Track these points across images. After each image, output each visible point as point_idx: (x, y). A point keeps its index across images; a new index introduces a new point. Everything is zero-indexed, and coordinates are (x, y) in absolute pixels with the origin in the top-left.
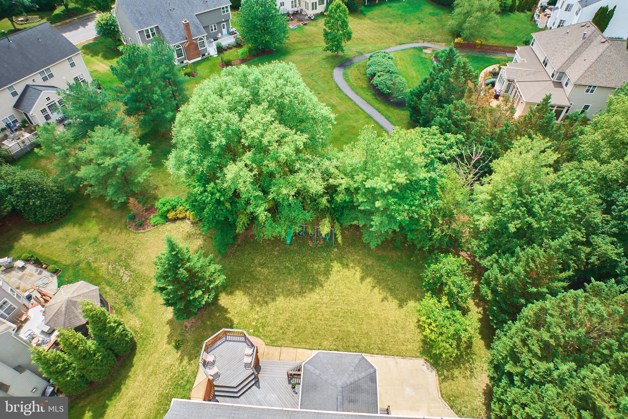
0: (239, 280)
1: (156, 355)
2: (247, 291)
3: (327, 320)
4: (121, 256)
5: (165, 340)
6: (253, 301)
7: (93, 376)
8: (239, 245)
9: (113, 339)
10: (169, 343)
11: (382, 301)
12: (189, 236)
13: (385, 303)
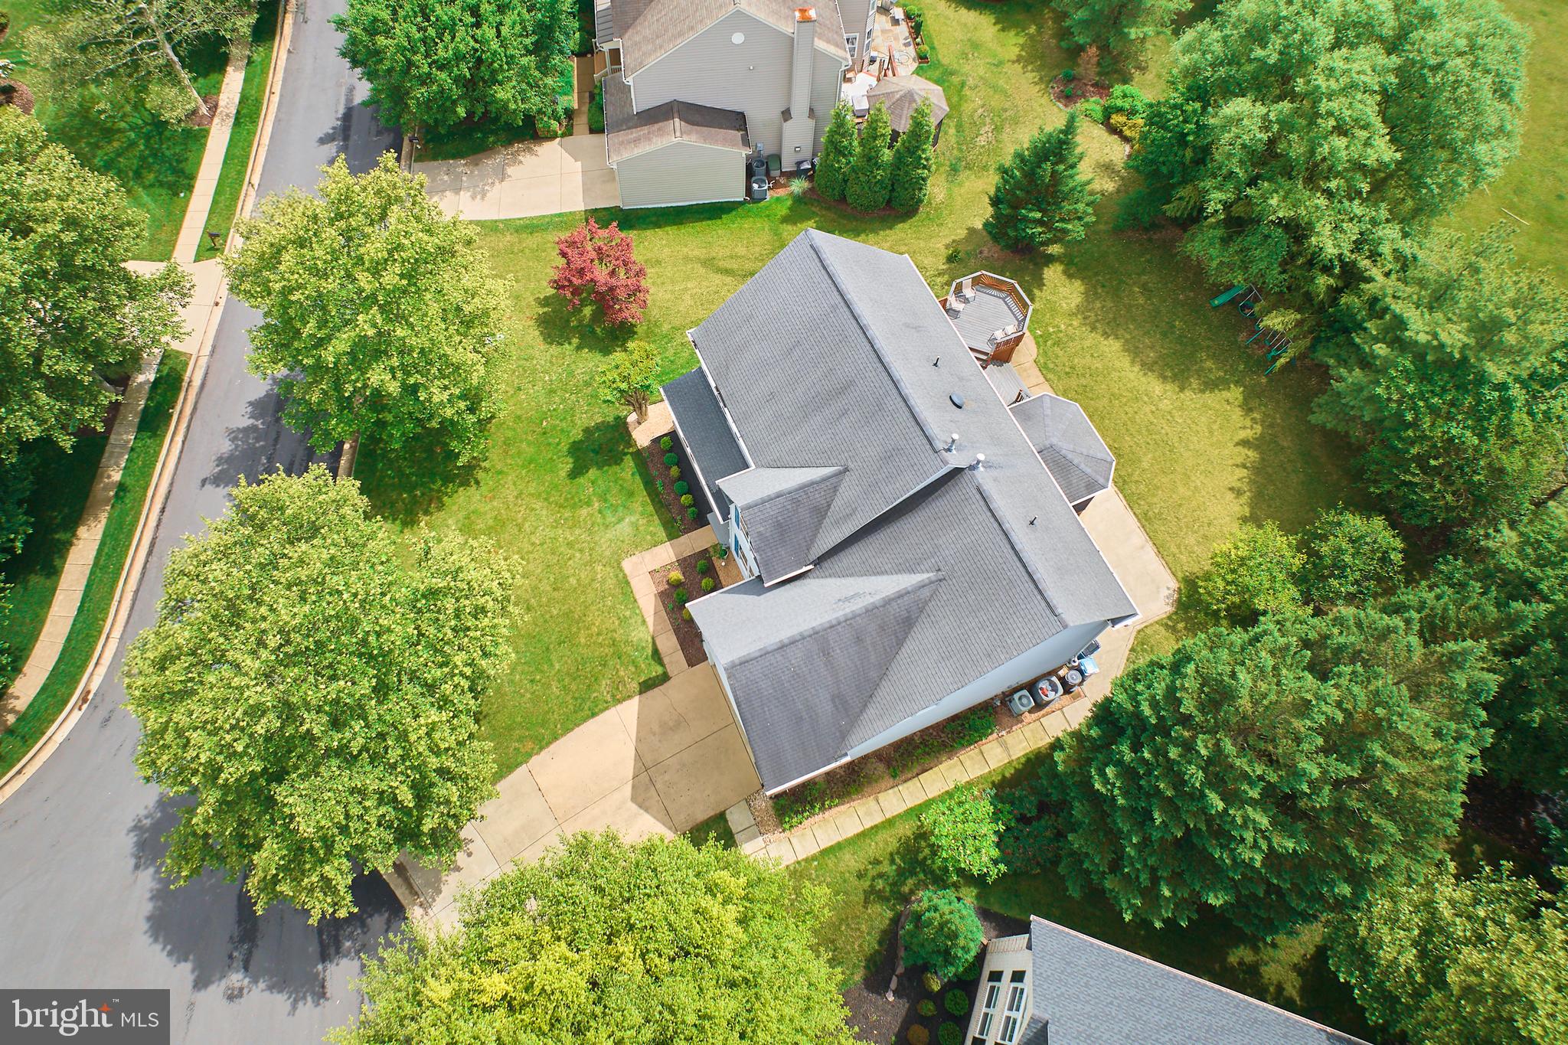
0: (1096, 274)
1: (922, 244)
2: (1090, 295)
3: (1133, 422)
4: (1006, 110)
5: (948, 241)
6: (1080, 310)
7: (853, 189)
8: (1150, 240)
9: (907, 173)
10: (947, 247)
11: (1231, 489)
12: (1107, 168)
13: (1230, 496)
